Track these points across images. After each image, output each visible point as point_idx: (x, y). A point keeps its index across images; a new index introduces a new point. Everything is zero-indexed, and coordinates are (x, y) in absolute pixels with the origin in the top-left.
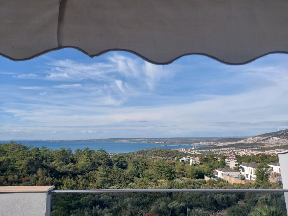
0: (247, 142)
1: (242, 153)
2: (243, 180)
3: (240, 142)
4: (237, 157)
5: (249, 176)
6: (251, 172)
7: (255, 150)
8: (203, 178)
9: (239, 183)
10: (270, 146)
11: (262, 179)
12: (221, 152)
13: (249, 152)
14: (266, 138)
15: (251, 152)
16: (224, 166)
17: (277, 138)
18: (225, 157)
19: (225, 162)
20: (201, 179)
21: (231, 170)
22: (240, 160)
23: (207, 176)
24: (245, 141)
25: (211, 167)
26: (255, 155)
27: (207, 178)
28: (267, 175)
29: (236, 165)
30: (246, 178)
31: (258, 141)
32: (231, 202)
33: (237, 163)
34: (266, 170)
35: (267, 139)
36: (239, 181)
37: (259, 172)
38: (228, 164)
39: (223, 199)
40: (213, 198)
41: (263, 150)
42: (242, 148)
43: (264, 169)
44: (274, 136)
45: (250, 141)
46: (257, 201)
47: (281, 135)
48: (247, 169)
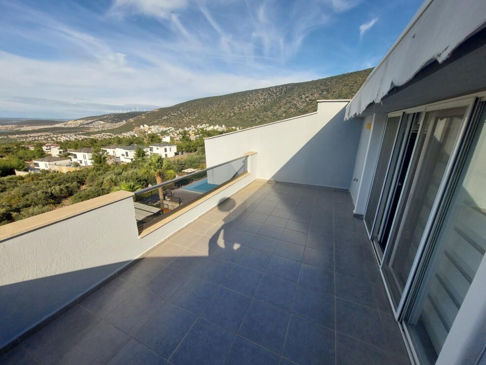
0: (66, 126)
1: (63, 139)
2: (77, 166)
3: (57, 126)
4: (58, 143)
5: (83, 162)
6: (85, 157)
7: (79, 134)
8: (14, 174)
9: (74, 170)
10: (96, 130)
11: (100, 162)
12: (30, 139)
13: (73, 137)
14: (90, 121)
15: (75, 137)
16: (42, 155)
17: (102, 122)
18: (41, 145)
19: (43, 151)
20: (13, 176)
21: (55, 159)
22: (64, 146)
23: (19, 170)
24: (65, 125)
25: (21, 158)
26: (80, 140)
27: (18, 173)
28: (105, 158)
29: (60, 152)
30: (81, 164)
31: (81, 124)
32: (71, 191)
33: (61, 150)
34: (103, 154)
35: (92, 123)
36: (72, 169)
37: (97, 156)
38: (49, 153)
39: (61, 190)
40: (46, 193)
41: (89, 134)
42: (61, 133)
43: (101, 153)
44: (99, 120)
45: (71, 124)
46: (103, 182)
47: (106, 119)
48: (80, 156)
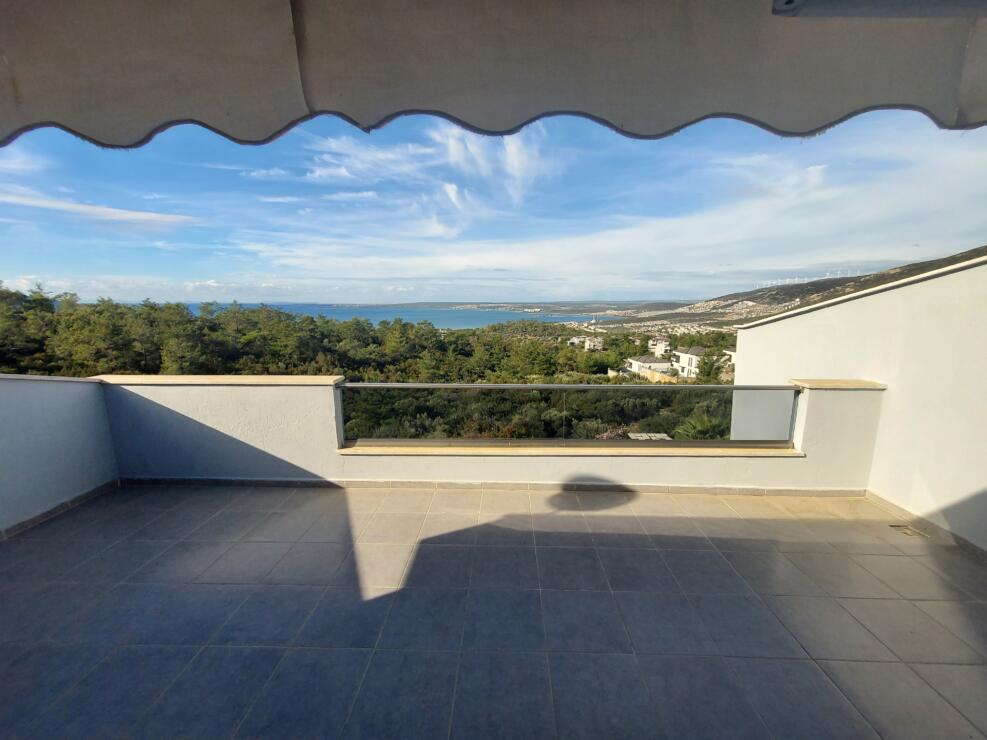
0: (693, 311)
1: (680, 330)
2: (674, 375)
3: (680, 310)
4: (670, 337)
5: (686, 370)
6: (690, 364)
7: (705, 325)
8: (606, 373)
9: (667, 381)
10: (735, 317)
11: (709, 374)
12: (642, 329)
13: (693, 329)
14: (730, 302)
15: (698, 329)
16: (644, 352)
17: (750, 303)
18: (648, 338)
19: (647, 346)
20: (602, 375)
21: (657, 361)
22: (675, 342)
23: (612, 369)
24: (690, 309)
25: (621, 354)
26: (704, 333)
27: (611, 374)
28: (719, 368)
29: (666, 351)
30: (680, 373)
31: (714, 308)
32: (647, 411)
33: (668, 348)
34: (718, 360)
35: (732, 304)
36: (667, 378)
37: (706, 364)
38: (653, 350)
39: (635, 406)
40: (617, 405)
41: (721, 324)
42: (682, 321)
43: (715, 358)
44: (747, 300)
45: (700, 308)
46: (692, 410)
47: (760, 297)
48: (684, 358)
